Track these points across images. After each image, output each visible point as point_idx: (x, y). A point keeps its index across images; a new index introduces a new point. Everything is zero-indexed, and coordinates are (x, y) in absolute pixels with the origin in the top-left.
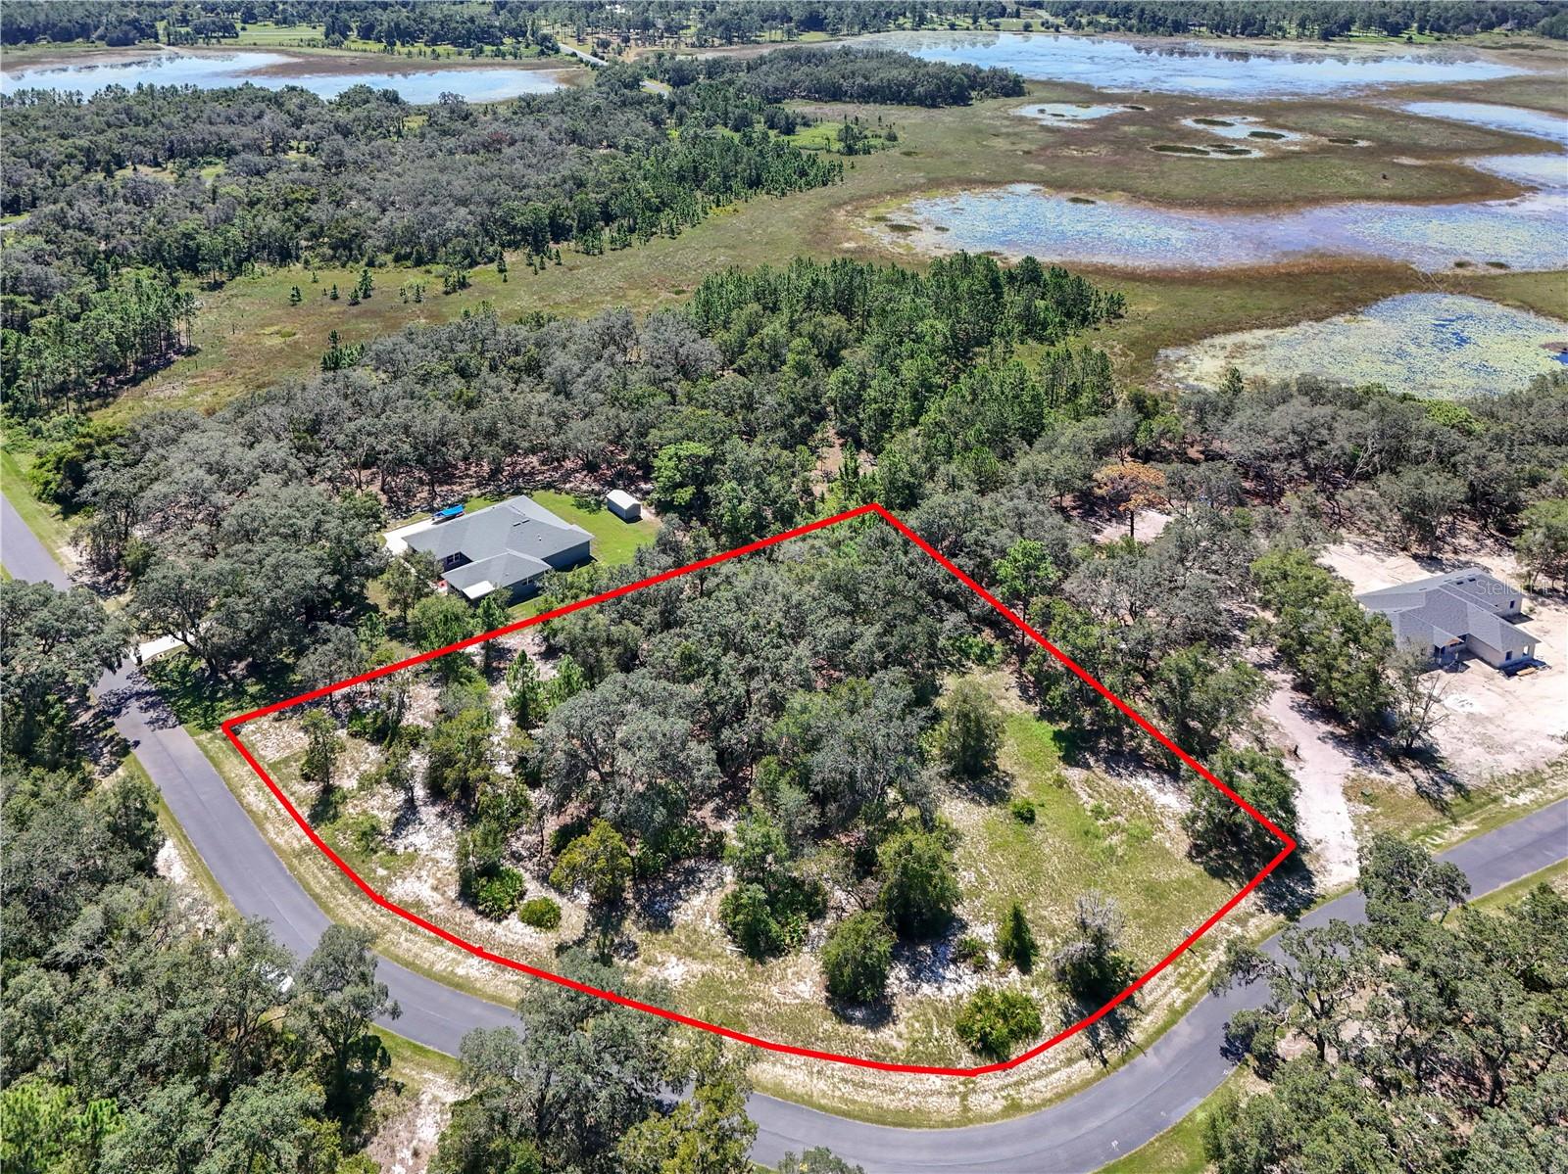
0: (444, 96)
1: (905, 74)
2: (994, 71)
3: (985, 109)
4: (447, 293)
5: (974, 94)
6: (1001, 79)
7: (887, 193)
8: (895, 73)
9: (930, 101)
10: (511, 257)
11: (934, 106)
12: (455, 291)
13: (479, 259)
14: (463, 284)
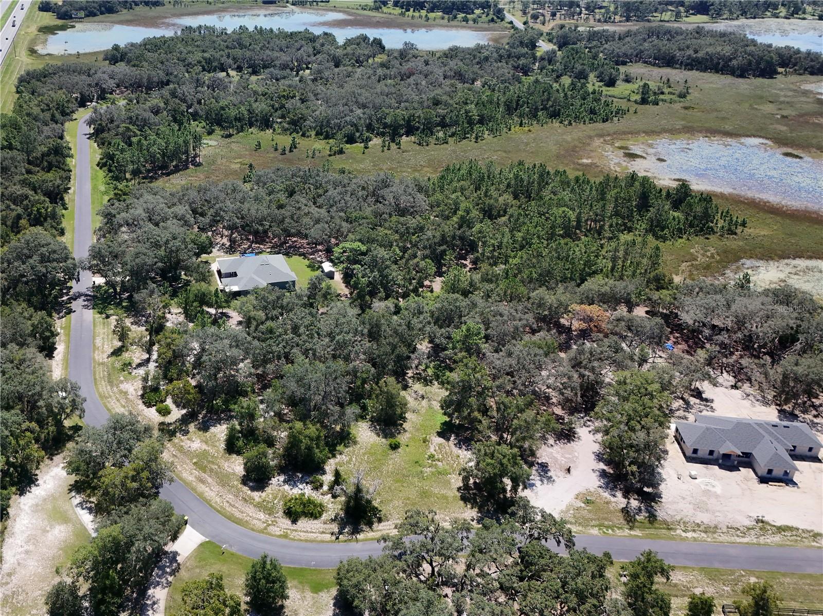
0: (406, 44)
1: (727, 50)
2: (809, 53)
3: (783, 83)
4: (330, 155)
5: (780, 70)
6: (812, 60)
7: (644, 132)
8: (719, 49)
9: (742, 73)
10: (376, 141)
11: (742, 76)
12: (334, 155)
13: (358, 140)
14: (341, 152)
